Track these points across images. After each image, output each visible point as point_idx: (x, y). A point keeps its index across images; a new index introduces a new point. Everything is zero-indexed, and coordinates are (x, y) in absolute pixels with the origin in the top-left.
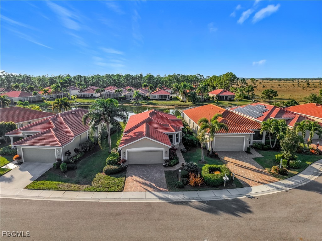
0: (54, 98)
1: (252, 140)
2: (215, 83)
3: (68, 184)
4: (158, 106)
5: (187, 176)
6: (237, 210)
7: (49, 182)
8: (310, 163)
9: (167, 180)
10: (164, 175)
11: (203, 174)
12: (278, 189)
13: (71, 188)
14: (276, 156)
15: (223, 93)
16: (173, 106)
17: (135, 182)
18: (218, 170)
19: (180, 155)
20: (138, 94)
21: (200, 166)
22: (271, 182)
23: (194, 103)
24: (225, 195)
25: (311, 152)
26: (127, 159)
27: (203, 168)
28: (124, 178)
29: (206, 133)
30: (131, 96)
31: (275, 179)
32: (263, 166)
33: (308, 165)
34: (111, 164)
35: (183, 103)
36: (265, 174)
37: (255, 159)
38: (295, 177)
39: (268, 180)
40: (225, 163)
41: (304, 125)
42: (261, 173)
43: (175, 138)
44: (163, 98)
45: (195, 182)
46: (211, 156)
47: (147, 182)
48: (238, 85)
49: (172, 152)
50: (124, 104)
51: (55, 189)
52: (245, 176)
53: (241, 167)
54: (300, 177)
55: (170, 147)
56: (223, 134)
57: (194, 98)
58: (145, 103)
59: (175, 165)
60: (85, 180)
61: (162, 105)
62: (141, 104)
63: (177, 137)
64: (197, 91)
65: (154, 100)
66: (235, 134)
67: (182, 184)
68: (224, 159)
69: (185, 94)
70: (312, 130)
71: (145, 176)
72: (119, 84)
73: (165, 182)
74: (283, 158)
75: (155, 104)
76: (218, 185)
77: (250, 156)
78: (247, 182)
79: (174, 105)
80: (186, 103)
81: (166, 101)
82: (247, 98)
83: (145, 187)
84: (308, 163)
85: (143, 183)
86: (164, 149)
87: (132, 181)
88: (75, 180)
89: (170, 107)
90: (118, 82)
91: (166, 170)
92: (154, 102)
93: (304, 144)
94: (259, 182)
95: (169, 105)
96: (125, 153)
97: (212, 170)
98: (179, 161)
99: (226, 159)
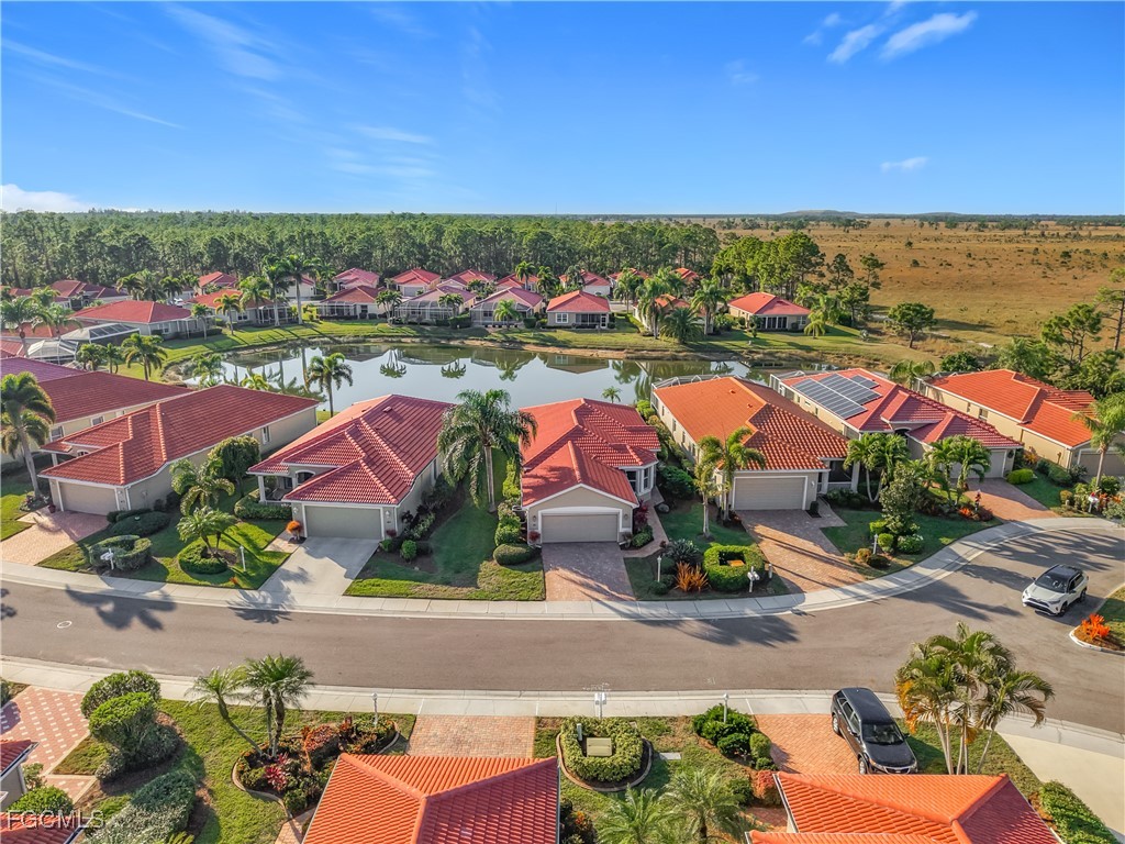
0: (249, 319)
1: (826, 483)
2: (750, 264)
3: (428, 586)
4: (573, 350)
5: (674, 571)
6: (770, 637)
7: (388, 581)
8: (950, 541)
9: (630, 578)
10: (623, 566)
11: (707, 565)
12: (858, 597)
13: (440, 595)
14: (871, 524)
15: (772, 308)
16: (618, 350)
17: (565, 582)
18: (739, 556)
19: (653, 520)
20: (511, 310)
21: (701, 547)
22: (848, 583)
23: (684, 343)
24: (749, 608)
25: (961, 514)
26: (539, 531)
27: (707, 552)
28: (541, 573)
29: (717, 470)
30: (488, 314)
31: (859, 577)
32: (839, 548)
33: (944, 545)
34: (508, 543)
35: (649, 342)
36: (840, 565)
37: (825, 530)
38: (904, 572)
39: (843, 578)
40: (757, 539)
41: (948, 449)
42: (833, 564)
43: (641, 478)
44: (588, 323)
45: (690, 583)
46: (726, 524)
47: (591, 582)
48: (822, 275)
49: (639, 517)
50: (467, 342)
51: (407, 596)
52: (796, 571)
53: (792, 549)
54: (913, 572)
55: (635, 506)
56: (755, 471)
57: (685, 326)
58: (532, 341)
59: (644, 544)
60: (460, 576)
61: (586, 348)
62: (521, 343)
63: (646, 475)
64: (692, 306)
65: (560, 327)
66: (783, 471)
67: (663, 586)
68: (757, 531)
69: (656, 314)
70: (965, 461)
71: (583, 569)
72: (437, 259)
73: (627, 582)
74: (886, 530)
75: (565, 345)
76: (738, 588)
77: (818, 523)
78: (799, 582)
79: (623, 350)
80: (659, 342)
81: (596, 332)
82: (847, 321)
83: (588, 592)
84: (944, 540)
85: (582, 585)
86: (621, 510)
87: (558, 578)
88: (439, 577)
89: (609, 354)
90: (433, 255)
91: (627, 556)
92: (561, 335)
93: (949, 492)
94: (824, 585)
95: (607, 349)
96: (535, 517)
97: (725, 558)
98: (654, 535)
99: (760, 529)
